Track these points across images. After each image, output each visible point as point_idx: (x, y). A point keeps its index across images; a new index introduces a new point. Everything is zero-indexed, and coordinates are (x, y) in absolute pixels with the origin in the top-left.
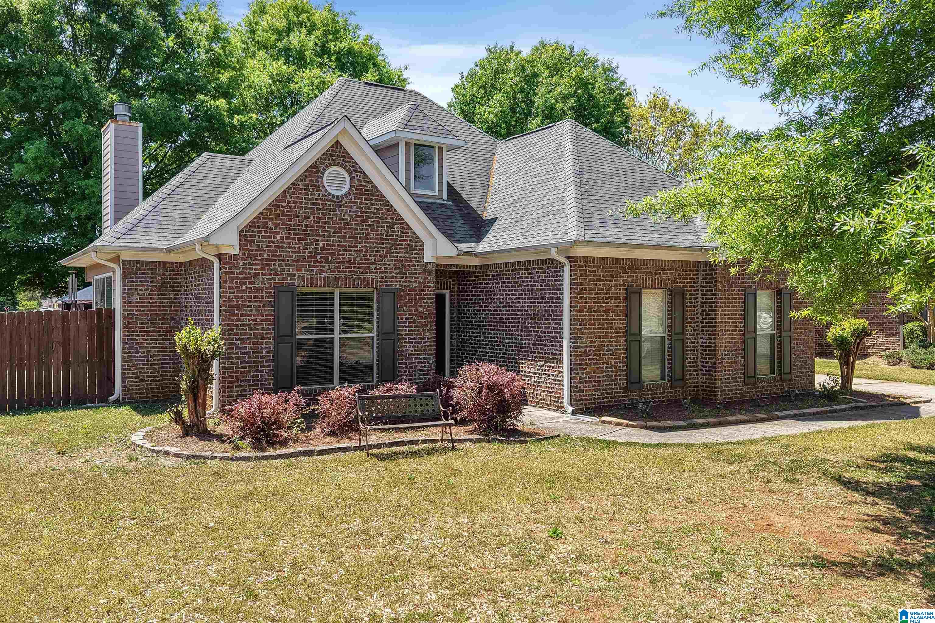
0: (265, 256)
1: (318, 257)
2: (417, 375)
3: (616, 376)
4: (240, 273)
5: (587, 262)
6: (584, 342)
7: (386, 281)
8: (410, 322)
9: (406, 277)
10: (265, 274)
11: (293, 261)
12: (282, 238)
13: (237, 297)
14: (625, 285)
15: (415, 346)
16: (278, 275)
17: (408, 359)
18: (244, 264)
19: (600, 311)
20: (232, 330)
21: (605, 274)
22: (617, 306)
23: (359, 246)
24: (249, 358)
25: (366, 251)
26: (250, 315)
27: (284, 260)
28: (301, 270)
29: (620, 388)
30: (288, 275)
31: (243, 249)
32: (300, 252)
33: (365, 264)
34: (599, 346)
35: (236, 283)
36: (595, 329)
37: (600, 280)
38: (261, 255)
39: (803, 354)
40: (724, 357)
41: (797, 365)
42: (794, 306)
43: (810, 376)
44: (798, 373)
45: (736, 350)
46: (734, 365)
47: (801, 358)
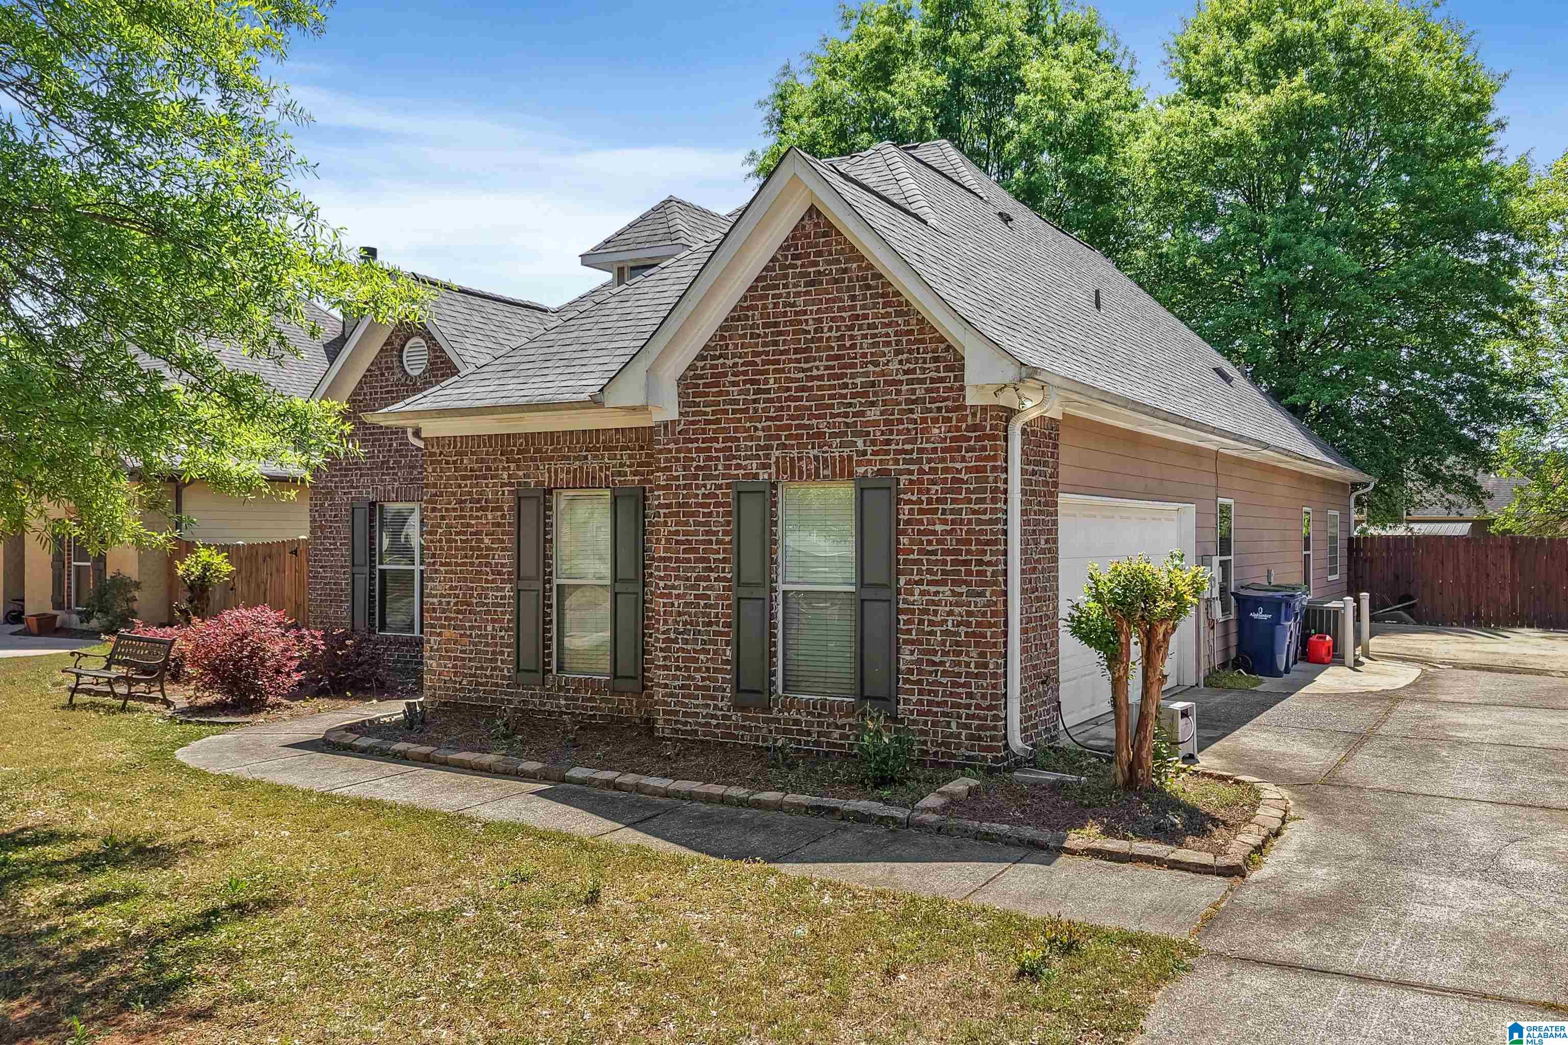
1: (391, 462)
3: (494, 653)
5: (443, 446)
6: (439, 586)
10: (343, 487)
11: (369, 469)
13: (319, 516)
14: (512, 485)
16: (354, 487)
18: (326, 476)
19: (465, 533)
20: (317, 556)
21: (476, 466)
22: (498, 525)
26: (331, 538)
27: (360, 469)
28: (375, 480)
29: (503, 677)
30: (364, 487)
32: (374, 457)
34: (464, 595)
36: (457, 565)
37: (464, 478)
39: (945, 653)
40: (672, 636)
41: (919, 682)
42: (908, 522)
43: (973, 717)
44: (920, 702)
45: (710, 624)
46: (702, 657)
47: (934, 663)
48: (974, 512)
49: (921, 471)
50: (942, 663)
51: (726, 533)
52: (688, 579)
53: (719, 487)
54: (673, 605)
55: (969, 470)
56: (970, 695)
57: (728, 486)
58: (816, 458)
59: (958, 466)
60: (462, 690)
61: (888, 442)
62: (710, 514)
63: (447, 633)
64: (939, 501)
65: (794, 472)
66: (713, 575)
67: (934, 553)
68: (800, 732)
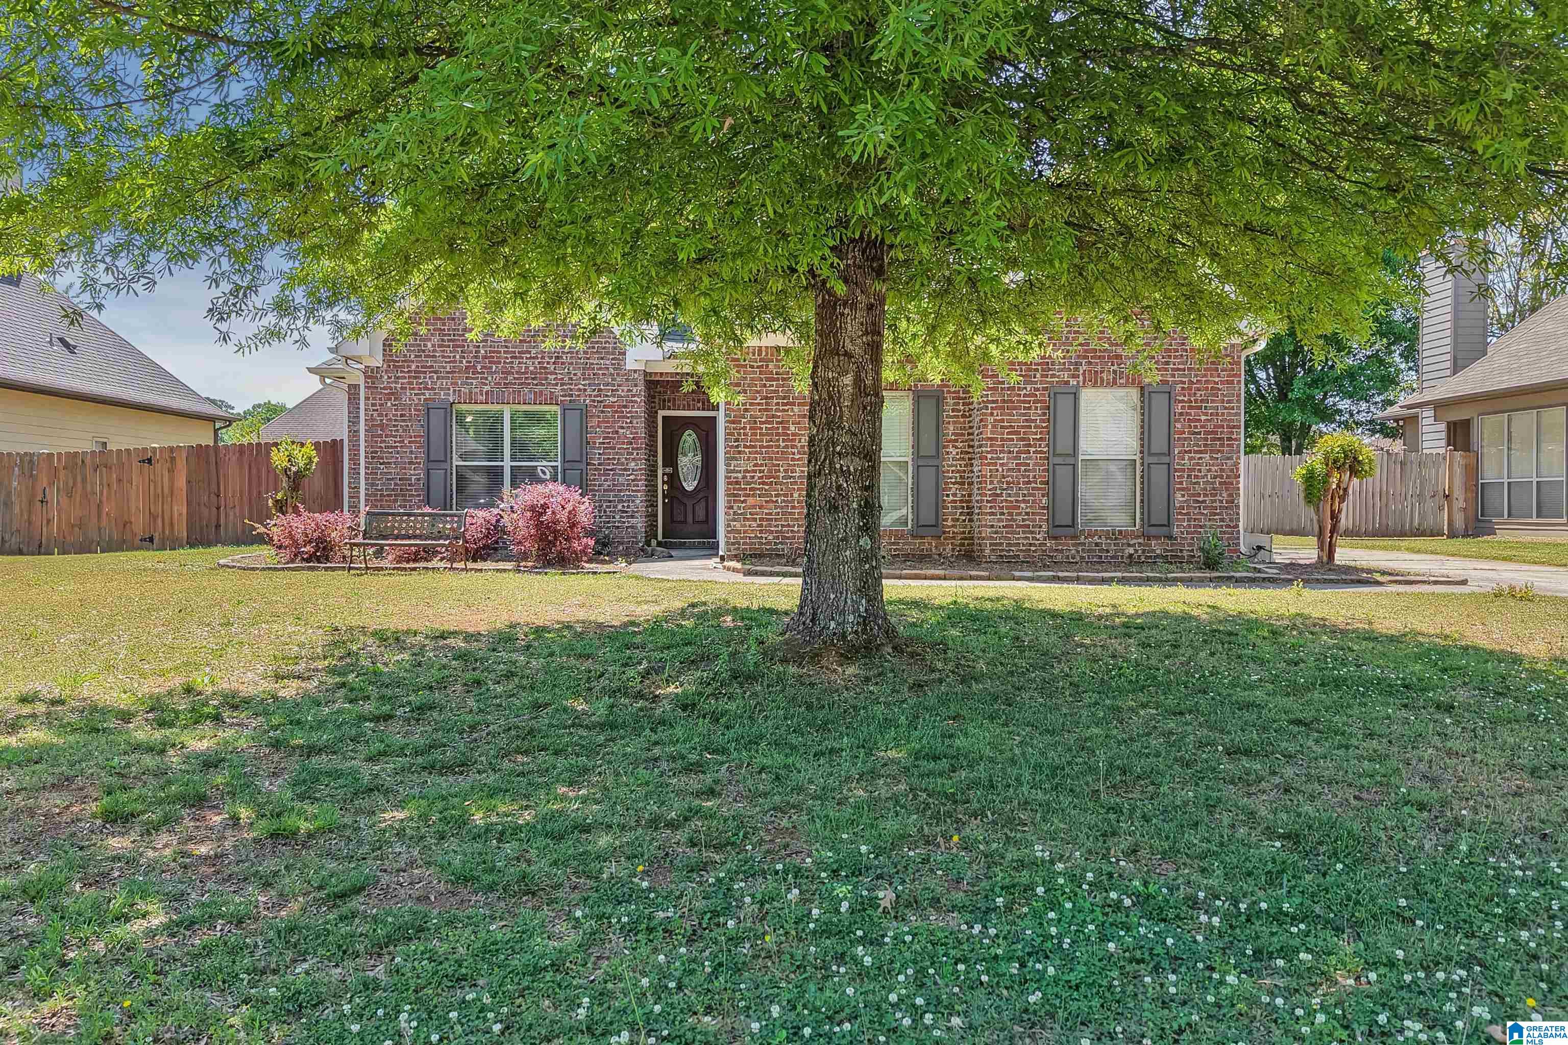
0: (413, 367)
1: (479, 367)
2: (617, 517)
4: (384, 388)
6: (743, 464)
7: (571, 395)
8: (605, 448)
9: (600, 390)
10: (413, 389)
11: (448, 373)
12: (433, 346)
13: (380, 415)
15: (614, 480)
16: (428, 389)
17: (603, 496)
18: (389, 378)
19: (770, 423)
20: (376, 452)
23: (534, 351)
24: (396, 484)
25: (543, 358)
26: (395, 436)
27: (436, 372)
28: (456, 384)
30: (442, 389)
31: (389, 361)
32: (455, 362)
33: (541, 373)
34: (770, 471)
35: (380, 399)
36: (762, 447)
38: (409, 367)
39: (1206, 495)
40: (999, 492)
41: (1188, 514)
42: (1181, 414)
43: (1224, 533)
44: (1190, 526)
45: (1029, 482)
46: (1023, 505)
47: (1198, 502)
48: (1226, 408)
49: (1191, 382)
50: (1204, 502)
51: (1042, 421)
52: (1010, 452)
53: (1038, 390)
54: (997, 470)
55: (1222, 382)
56: (1222, 520)
57: (1045, 389)
58: (1115, 372)
59: (1217, 379)
60: (769, 543)
61: (1167, 363)
62: (1029, 408)
63: (750, 501)
64: (1202, 401)
65: (1096, 381)
66: (1032, 449)
67: (1199, 433)
68: (1101, 550)
